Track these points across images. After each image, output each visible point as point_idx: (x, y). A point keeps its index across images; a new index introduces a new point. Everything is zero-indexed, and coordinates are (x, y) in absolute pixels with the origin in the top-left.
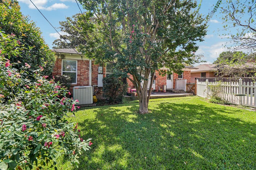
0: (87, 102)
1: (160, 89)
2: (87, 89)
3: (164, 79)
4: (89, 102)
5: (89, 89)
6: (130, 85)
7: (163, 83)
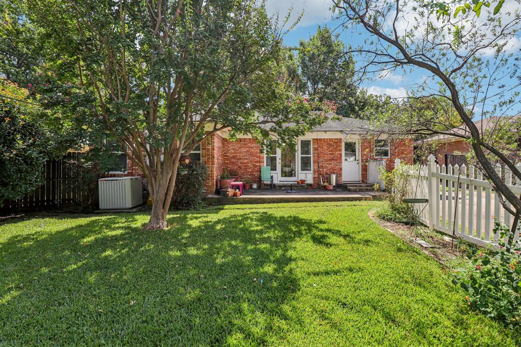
0: (117, 205)
1: (324, 182)
2: (119, 182)
3: (337, 160)
4: (123, 205)
5: (122, 182)
6: (254, 175)
7: (334, 170)
